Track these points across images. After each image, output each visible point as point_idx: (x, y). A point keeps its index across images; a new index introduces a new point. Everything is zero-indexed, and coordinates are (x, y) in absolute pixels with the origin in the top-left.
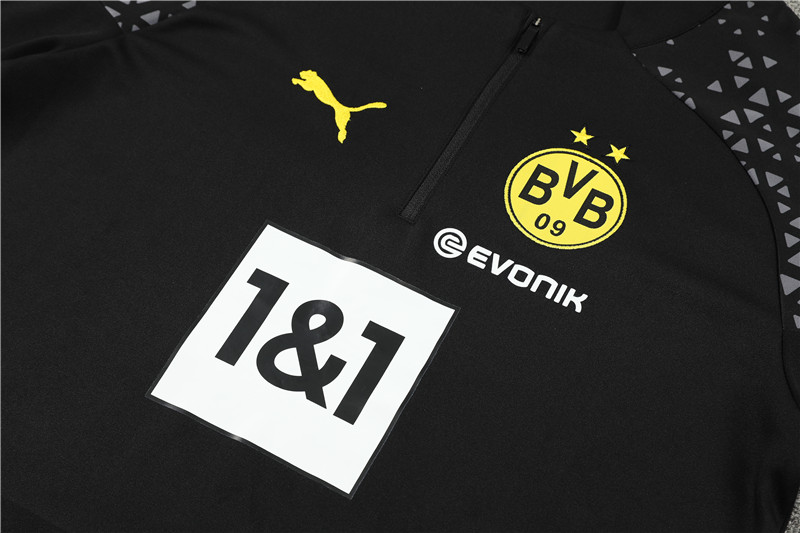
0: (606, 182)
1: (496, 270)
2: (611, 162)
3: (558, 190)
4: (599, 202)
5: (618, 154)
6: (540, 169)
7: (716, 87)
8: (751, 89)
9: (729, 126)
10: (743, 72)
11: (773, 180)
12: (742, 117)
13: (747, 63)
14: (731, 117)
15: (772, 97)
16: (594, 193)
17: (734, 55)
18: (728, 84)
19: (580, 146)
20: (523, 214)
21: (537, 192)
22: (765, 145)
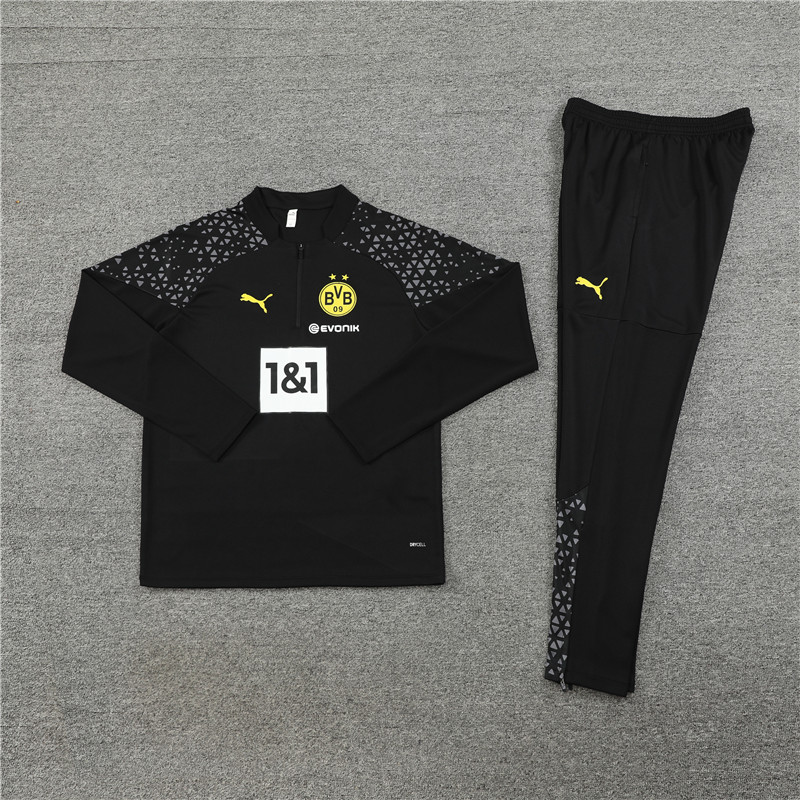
0: (347, 288)
1: (331, 330)
2: (344, 281)
3: (335, 297)
4: (347, 295)
5: (345, 277)
6: (327, 293)
7: (362, 242)
8: (372, 238)
9: (372, 253)
10: (368, 233)
11: (391, 264)
12: (374, 248)
13: (368, 230)
14: (371, 250)
15: (380, 238)
16: (345, 293)
17: (363, 229)
18: (365, 239)
19: (334, 281)
20: (329, 310)
21: (329, 301)
22: (384, 255)
